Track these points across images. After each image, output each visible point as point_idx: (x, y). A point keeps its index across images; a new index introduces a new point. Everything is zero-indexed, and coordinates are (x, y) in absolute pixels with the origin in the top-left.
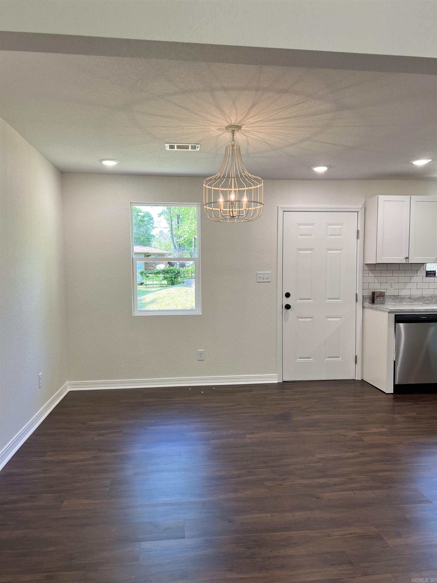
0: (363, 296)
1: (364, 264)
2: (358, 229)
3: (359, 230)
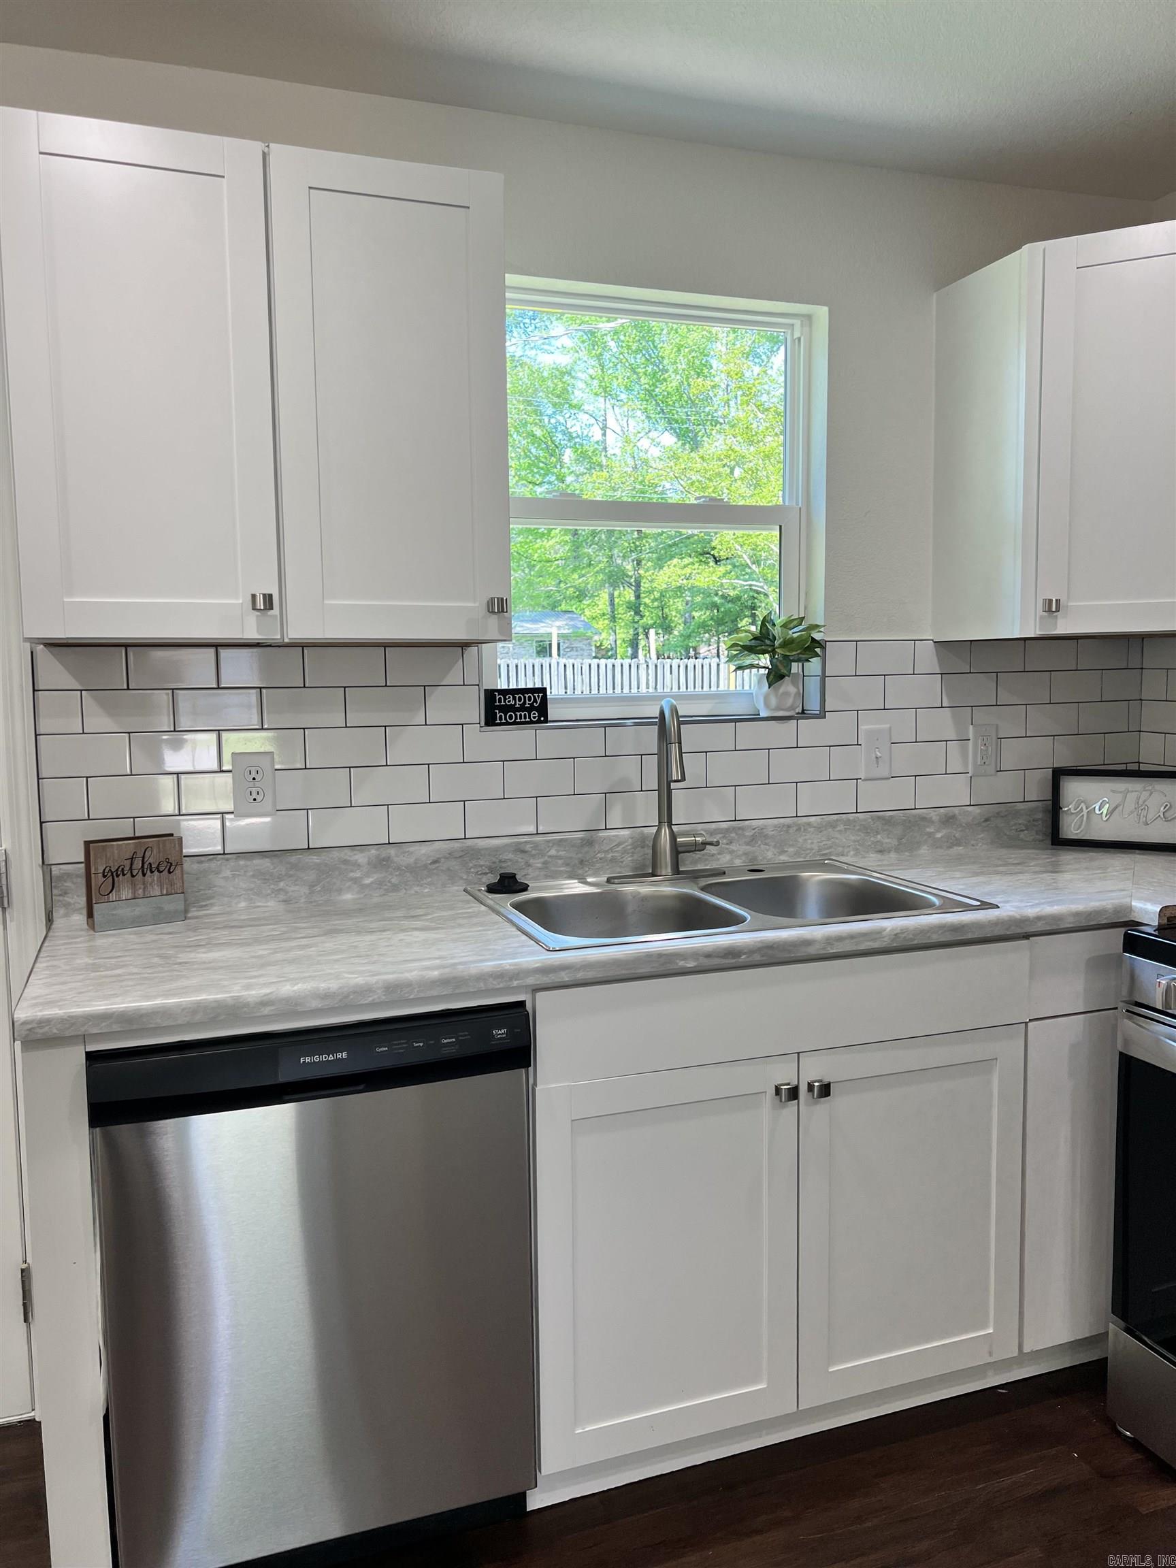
1: (29, 647)
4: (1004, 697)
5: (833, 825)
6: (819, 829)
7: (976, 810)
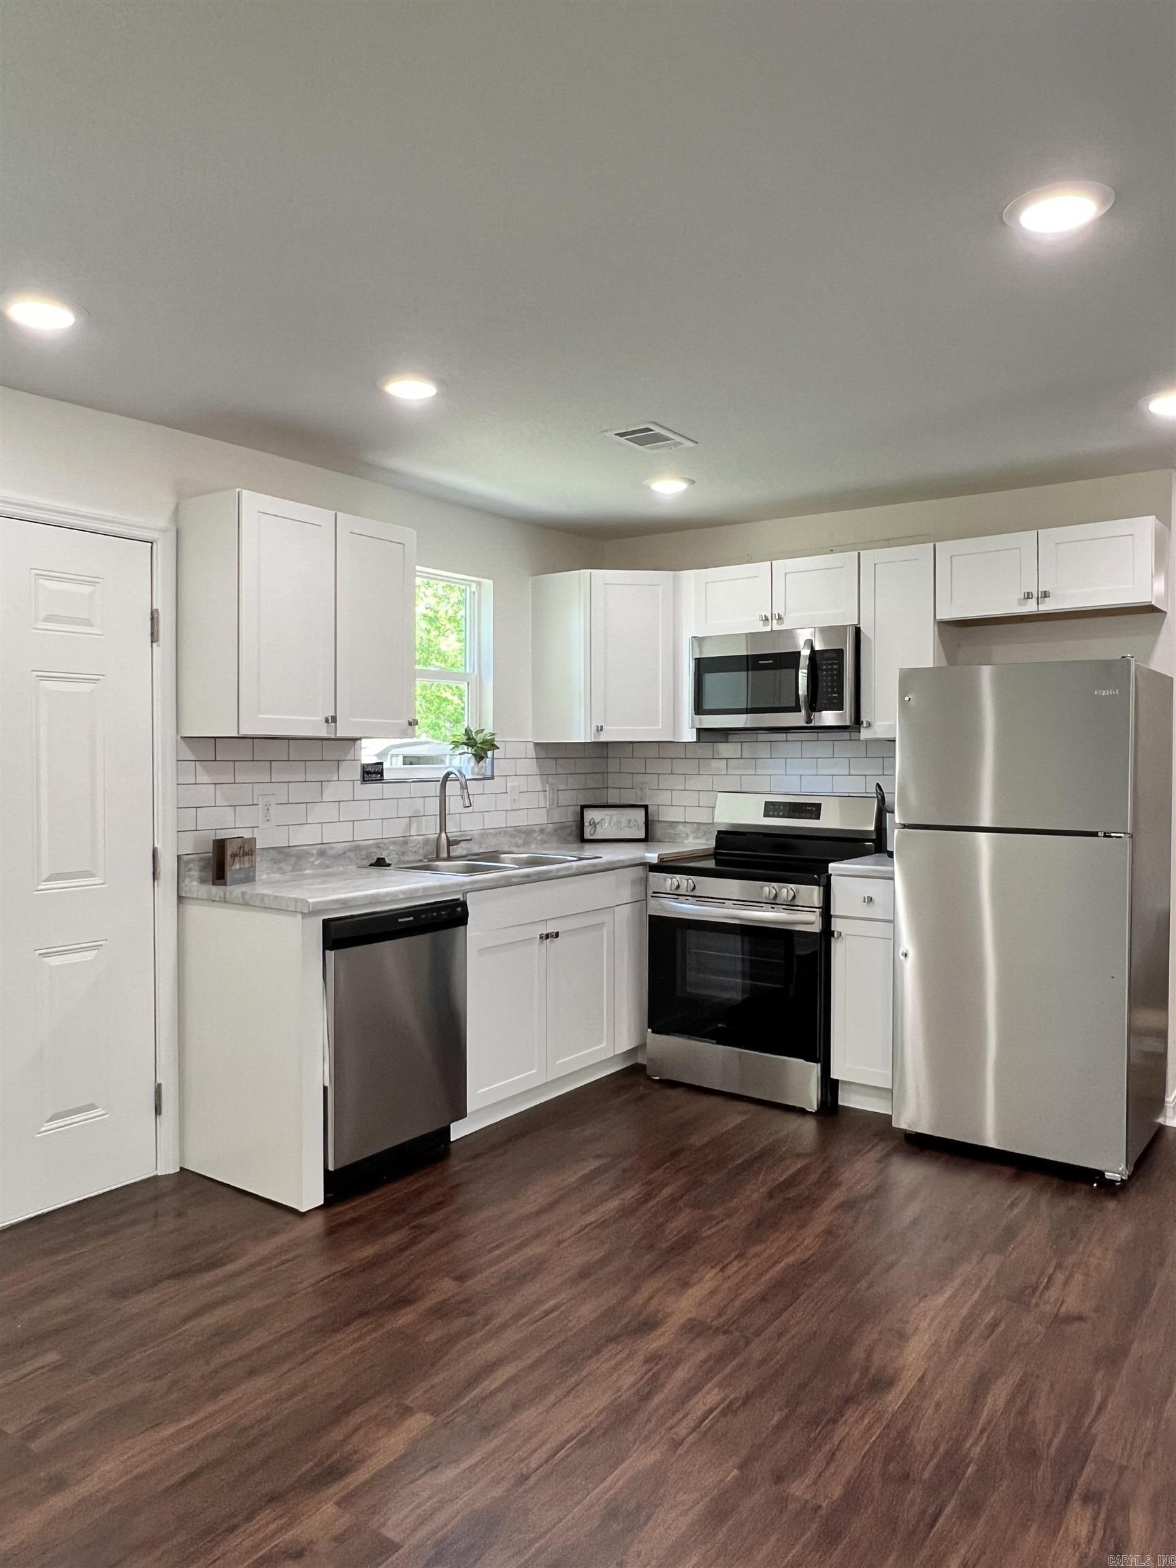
0: (179, 857)
1: (179, 737)
2: (155, 607)
3: (157, 611)
4: (560, 771)
5: (500, 833)
6: (495, 835)
7: (551, 826)
